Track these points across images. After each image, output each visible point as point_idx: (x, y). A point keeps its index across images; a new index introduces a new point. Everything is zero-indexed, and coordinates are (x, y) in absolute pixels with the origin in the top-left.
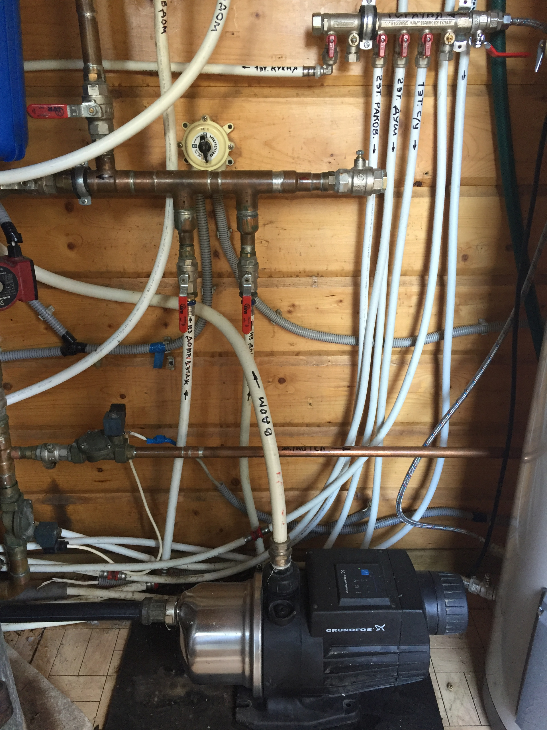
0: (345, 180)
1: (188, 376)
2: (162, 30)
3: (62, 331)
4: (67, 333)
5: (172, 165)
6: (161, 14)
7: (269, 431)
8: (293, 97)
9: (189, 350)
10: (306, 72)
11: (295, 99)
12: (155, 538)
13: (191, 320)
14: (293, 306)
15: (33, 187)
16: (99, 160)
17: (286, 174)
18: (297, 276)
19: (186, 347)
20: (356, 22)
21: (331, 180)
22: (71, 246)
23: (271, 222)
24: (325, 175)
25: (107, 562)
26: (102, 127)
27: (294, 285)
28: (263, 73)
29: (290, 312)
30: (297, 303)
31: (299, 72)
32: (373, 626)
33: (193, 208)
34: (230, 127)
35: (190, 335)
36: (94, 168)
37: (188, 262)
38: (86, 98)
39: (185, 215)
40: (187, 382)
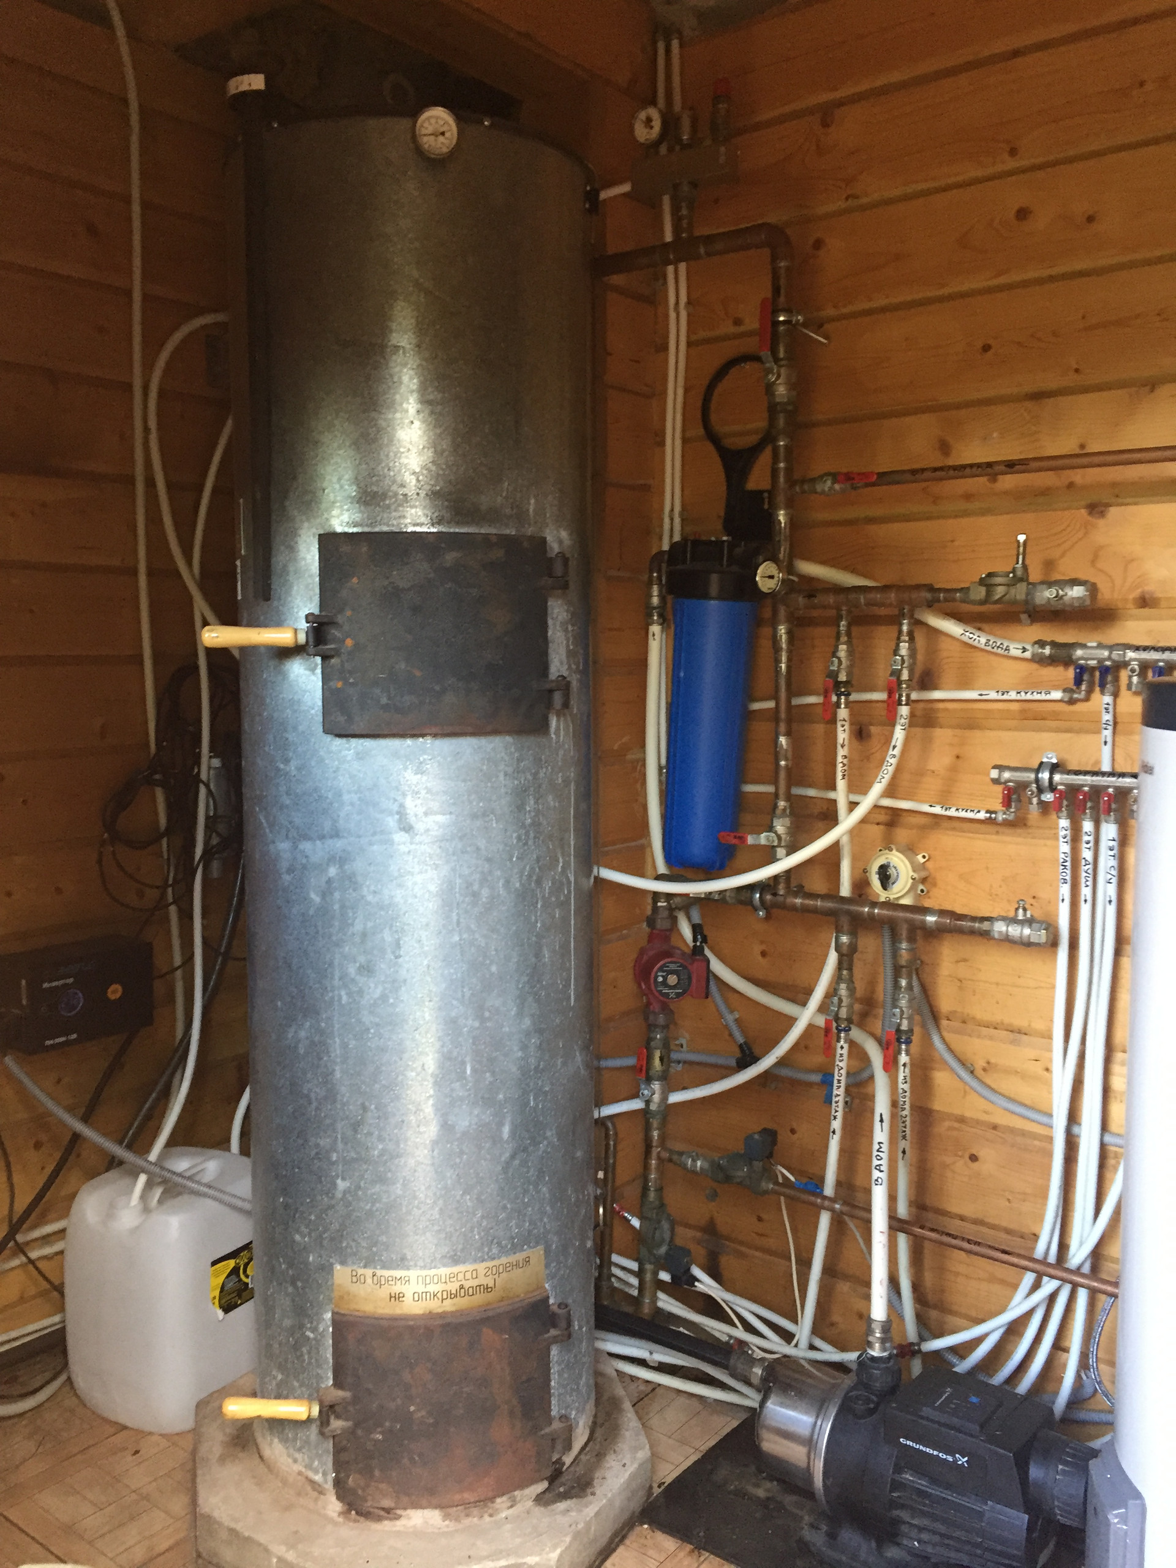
0: (1000, 927)
1: (836, 1111)
2: (841, 777)
3: (741, 1040)
4: (745, 1043)
5: (845, 890)
6: (841, 765)
7: (880, 1180)
8: (992, 834)
9: (839, 1081)
10: (988, 815)
11: (994, 837)
12: (796, 1322)
13: (842, 1048)
14: (988, 1063)
15: (716, 897)
16: (776, 878)
17: (942, 913)
18: (996, 1028)
19: (836, 1077)
20: (1032, 776)
21: (985, 926)
22: (764, 954)
23: (965, 960)
24: (983, 919)
25: (737, 1327)
26: (781, 852)
27: (991, 1038)
28: (948, 813)
29: (984, 1070)
30: (993, 1061)
31: (982, 815)
32: (954, 1456)
33: (853, 933)
34: (924, 857)
35: (841, 1064)
36: (772, 883)
37: (843, 986)
38: (770, 828)
39: (844, 939)
40: (835, 1118)
